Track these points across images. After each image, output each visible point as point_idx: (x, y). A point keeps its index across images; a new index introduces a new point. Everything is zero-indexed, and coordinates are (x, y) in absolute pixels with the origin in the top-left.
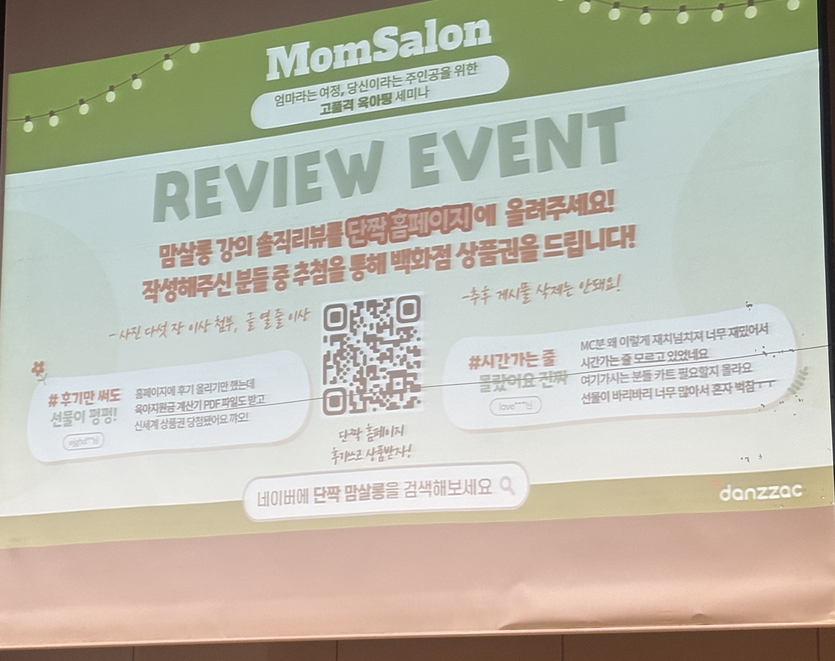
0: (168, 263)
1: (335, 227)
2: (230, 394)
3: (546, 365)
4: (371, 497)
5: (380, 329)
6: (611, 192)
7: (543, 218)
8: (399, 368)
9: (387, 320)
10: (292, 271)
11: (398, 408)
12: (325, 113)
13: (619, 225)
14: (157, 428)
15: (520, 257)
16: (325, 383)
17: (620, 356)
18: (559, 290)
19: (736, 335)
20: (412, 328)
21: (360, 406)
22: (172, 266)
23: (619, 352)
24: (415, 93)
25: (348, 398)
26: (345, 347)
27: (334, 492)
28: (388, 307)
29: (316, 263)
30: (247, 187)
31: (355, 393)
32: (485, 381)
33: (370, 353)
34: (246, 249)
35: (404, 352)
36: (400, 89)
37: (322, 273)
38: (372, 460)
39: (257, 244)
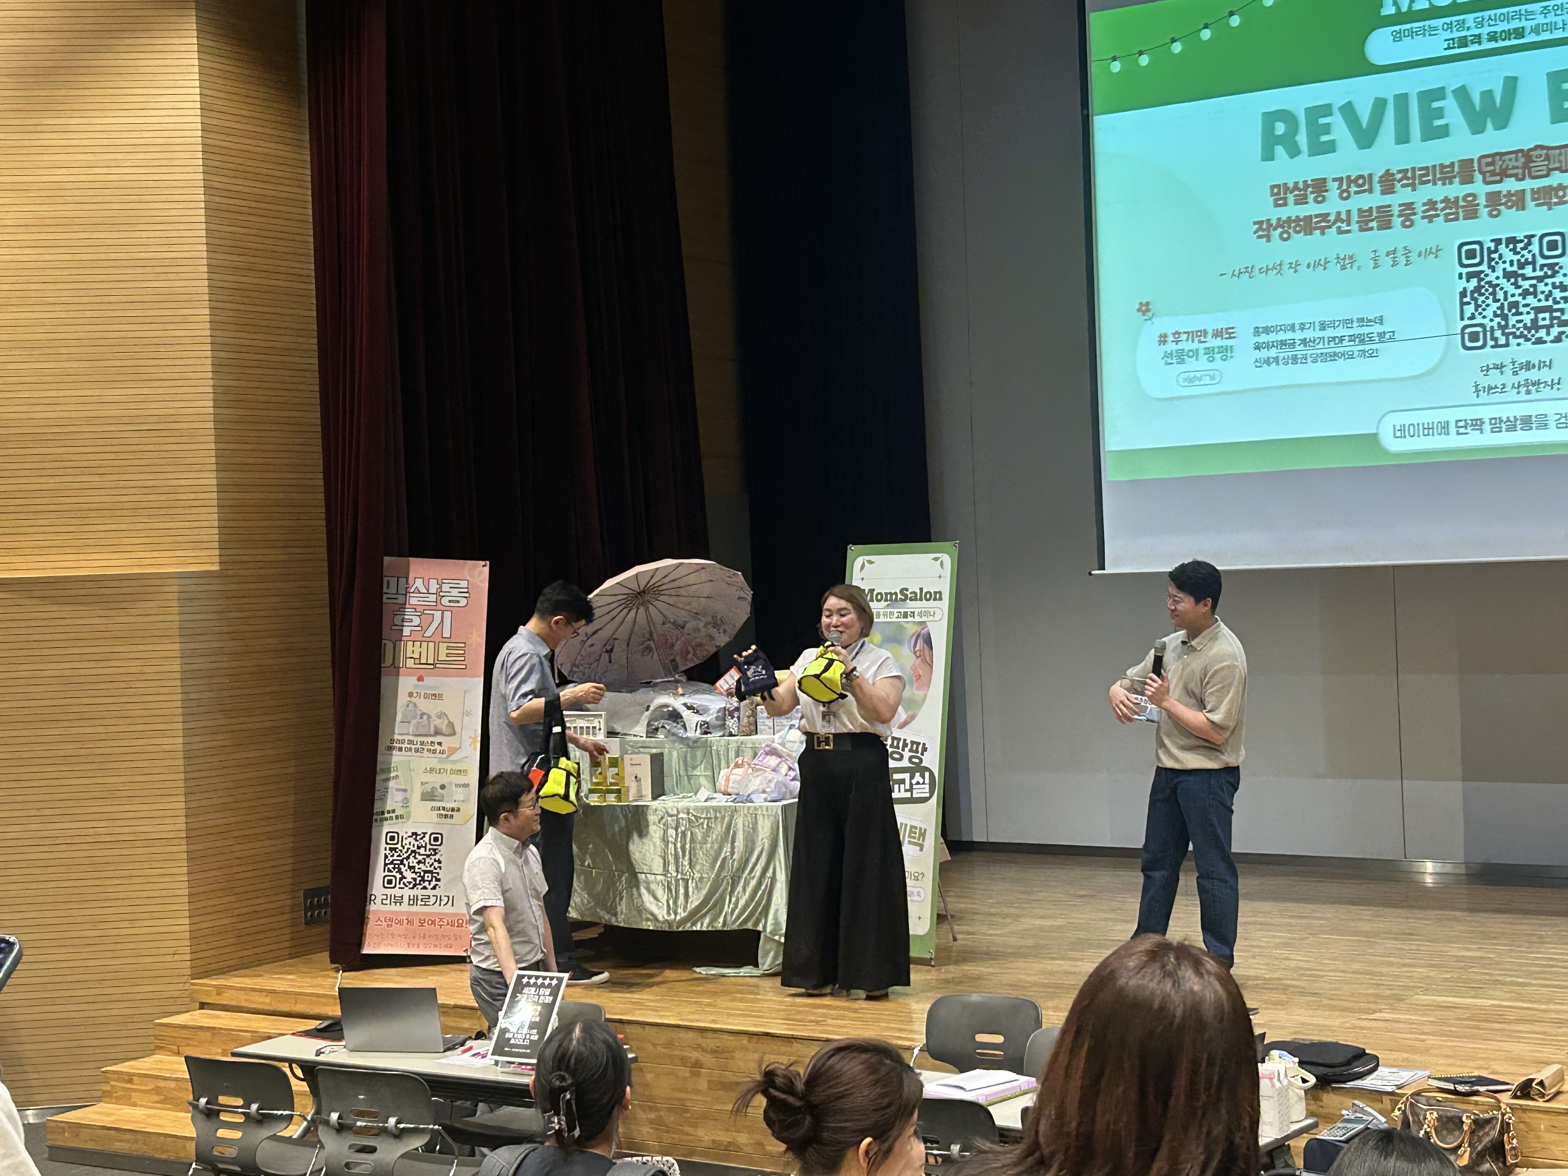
0: (1280, 202)
1: (1467, 164)
2: (1356, 331)
4: (1518, 428)
5: (1522, 266)
8: (1544, 303)
9: (1529, 256)
10: (1420, 208)
11: (1545, 342)
12: (1449, 48)
14: (1278, 364)
16: (1462, 319)
20: (1557, 264)
21: (1502, 341)
22: (1285, 204)
24: (1553, 27)
25: (1489, 334)
26: (1482, 283)
27: (1477, 424)
28: (1529, 243)
29: (1446, 200)
30: (1364, 125)
31: (1496, 328)
33: (1511, 290)
34: (1366, 187)
35: (1550, 287)
36: (1533, 23)
37: (1453, 210)
38: (1518, 393)
39: (1379, 182)
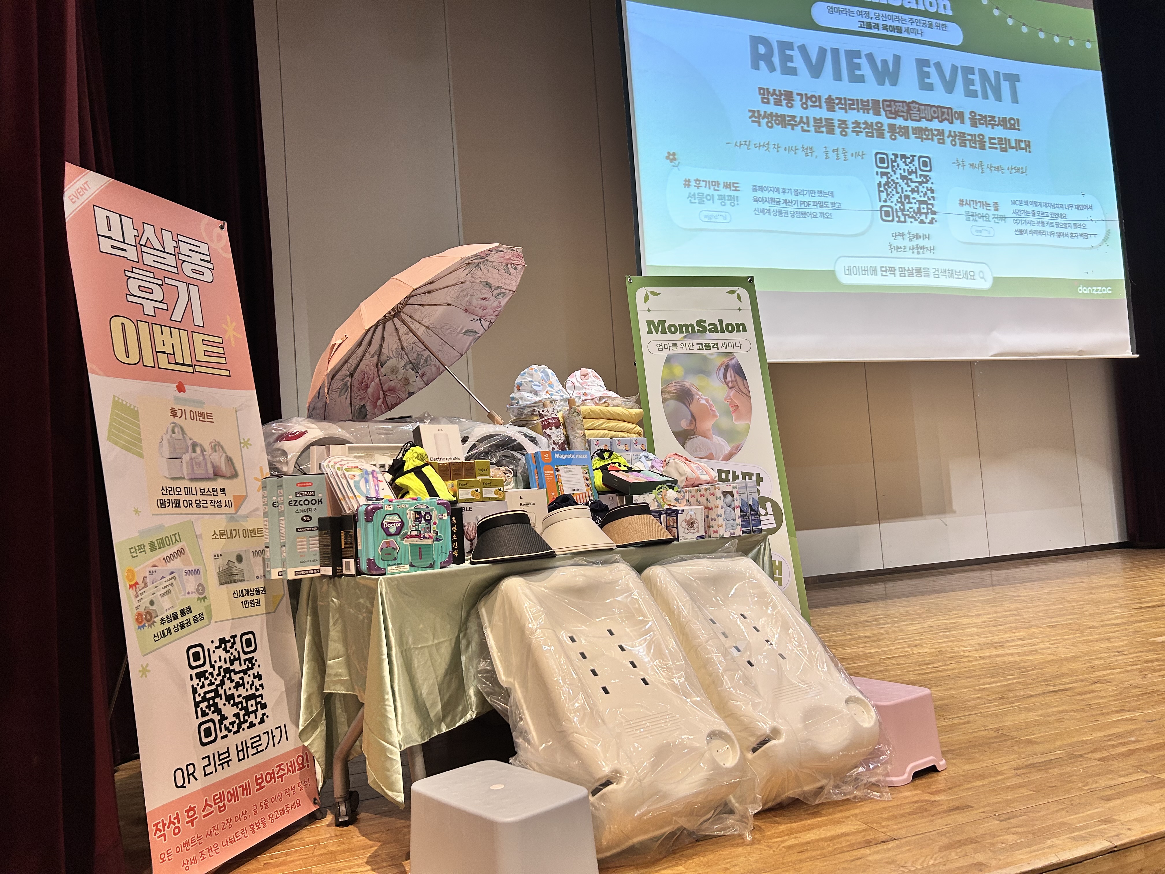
0: (765, 100)
1: (876, 102)
2: (817, 199)
3: (995, 210)
4: (915, 275)
5: (910, 173)
6: (1018, 120)
7: (987, 127)
8: (923, 199)
9: (913, 168)
10: (851, 126)
11: (925, 223)
12: (862, 27)
13: (1023, 139)
14: (770, 215)
15: (978, 146)
16: (880, 201)
17: (1031, 211)
18: (997, 169)
19: (1078, 208)
20: (928, 176)
21: (902, 219)
22: (768, 103)
23: (1030, 208)
24: (915, 32)
25: (895, 213)
26: (890, 180)
27: (892, 270)
28: (913, 160)
29: (865, 123)
30: (814, 61)
31: (898, 210)
32: (967, 214)
33: (905, 187)
34: (817, 104)
35: (925, 190)
36: (906, 26)
37: (870, 130)
38: (913, 253)
39: (825, 102)
